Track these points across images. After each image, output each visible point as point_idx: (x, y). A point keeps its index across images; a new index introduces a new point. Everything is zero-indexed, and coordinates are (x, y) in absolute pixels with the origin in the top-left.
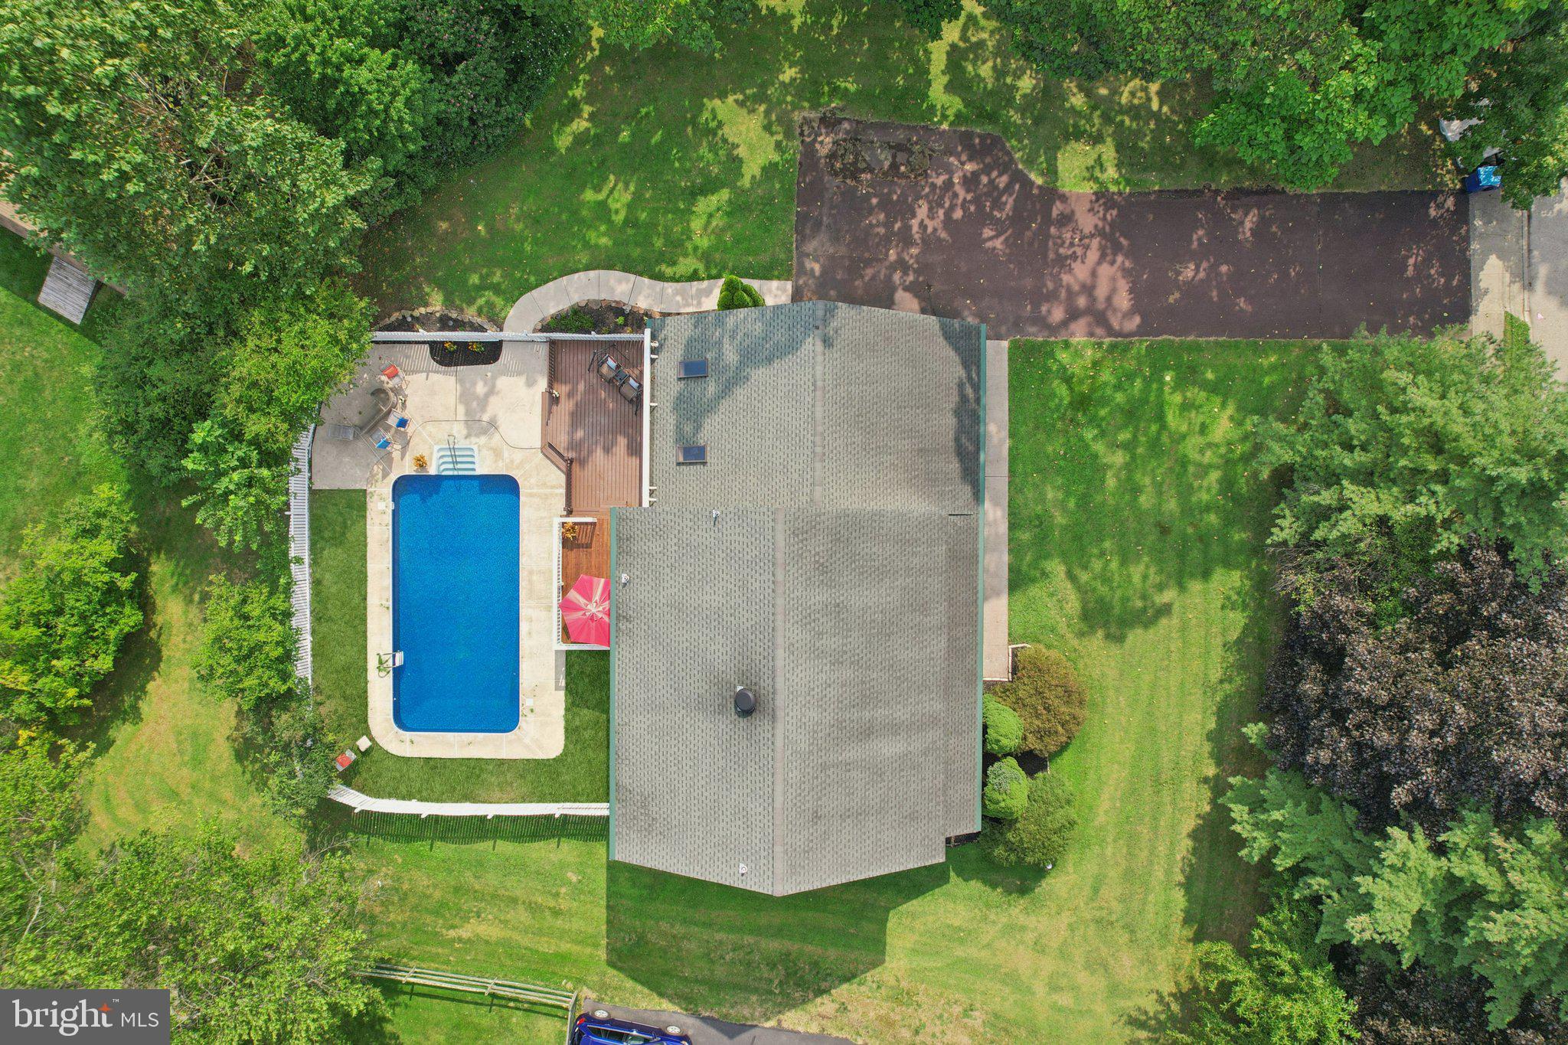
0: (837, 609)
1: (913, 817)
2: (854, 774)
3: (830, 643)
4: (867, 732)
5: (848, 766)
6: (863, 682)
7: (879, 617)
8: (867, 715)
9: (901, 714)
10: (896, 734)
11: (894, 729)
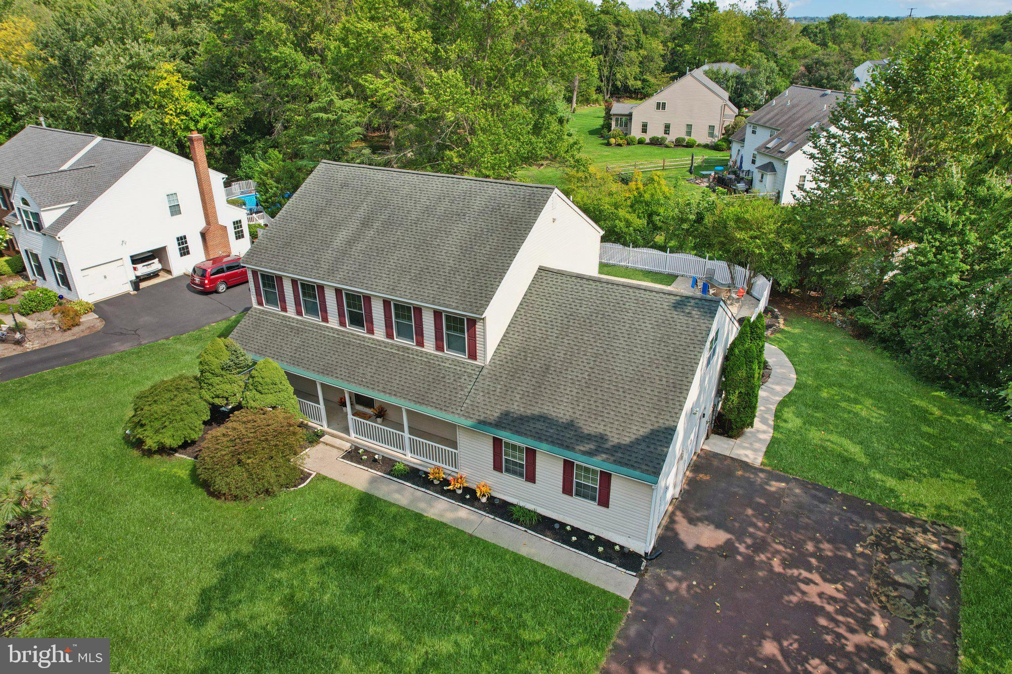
10: (348, 242)
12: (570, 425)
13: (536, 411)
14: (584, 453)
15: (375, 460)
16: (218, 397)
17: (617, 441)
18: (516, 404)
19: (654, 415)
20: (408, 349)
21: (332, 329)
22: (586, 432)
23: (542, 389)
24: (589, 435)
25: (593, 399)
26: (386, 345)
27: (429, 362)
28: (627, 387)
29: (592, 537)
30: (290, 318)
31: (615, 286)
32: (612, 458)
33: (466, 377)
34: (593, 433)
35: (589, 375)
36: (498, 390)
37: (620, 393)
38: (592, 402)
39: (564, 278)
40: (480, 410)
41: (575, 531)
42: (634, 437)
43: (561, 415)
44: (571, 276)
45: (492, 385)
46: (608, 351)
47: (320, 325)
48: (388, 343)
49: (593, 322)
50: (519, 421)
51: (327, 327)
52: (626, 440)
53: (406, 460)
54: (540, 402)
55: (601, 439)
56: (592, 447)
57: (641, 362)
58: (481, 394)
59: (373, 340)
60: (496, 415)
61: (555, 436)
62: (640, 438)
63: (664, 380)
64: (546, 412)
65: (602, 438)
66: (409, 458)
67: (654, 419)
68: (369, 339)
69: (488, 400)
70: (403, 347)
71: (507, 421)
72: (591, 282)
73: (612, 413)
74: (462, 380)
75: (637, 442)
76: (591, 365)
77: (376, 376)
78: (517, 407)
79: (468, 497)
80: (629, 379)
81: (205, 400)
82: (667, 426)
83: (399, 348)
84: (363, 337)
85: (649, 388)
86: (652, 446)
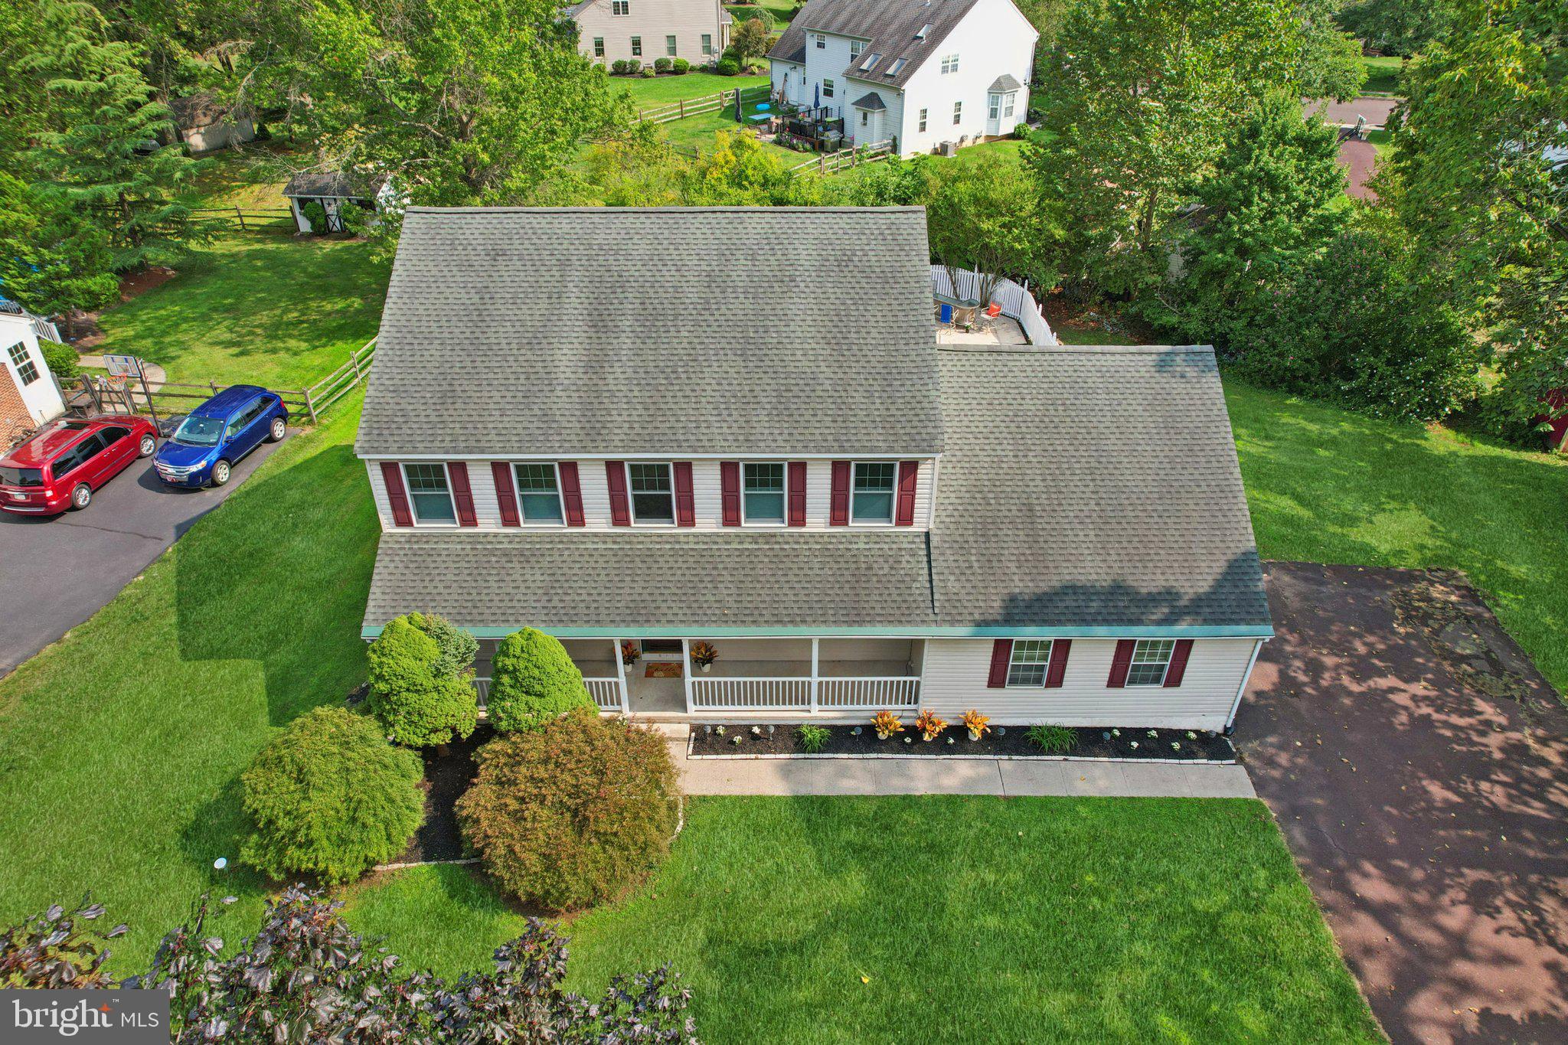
0: (787, 281)
1: (448, 397)
2: (543, 304)
3: (739, 271)
4: (600, 322)
5: (557, 296)
6: (676, 316)
7: (772, 338)
8: (626, 323)
9: (617, 376)
10: (589, 367)
11: (595, 364)
12: (1118, 589)
13: (1055, 582)
14: (1159, 623)
15: (755, 737)
16: (435, 731)
17: (1191, 591)
18: (1016, 578)
19: (1217, 539)
20: (774, 535)
21: (596, 535)
22: (1144, 591)
23: (1042, 545)
24: (1149, 594)
25: (1124, 539)
26: (727, 539)
27: (826, 549)
28: (1160, 508)
29: (1154, 733)
30: (486, 535)
31: (1056, 356)
32: (1200, 618)
33: (907, 558)
34: (1154, 590)
35: (1098, 504)
36: (976, 565)
37: (1157, 519)
38: (1125, 544)
39: (970, 356)
40: (966, 604)
41: (1128, 733)
42: (1210, 578)
43: (1095, 577)
44: (981, 352)
45: (961, 558)
46: (1103, 460)
47: (564, 535)
48: (728, 535)
49: (1056, 420)
50: (1037, 604)
51: (584, 535)
52: (1204, 586)
53: (812, 718)
54: (1051, 565)
55: (1169, 595)
56: (1166, 610)
57: (1157, 465)
58: (952, 578)
59: (695, 535)
60: (996, 604)
61: (1104, 611)
62: (1219, 577)
63: (1203, 484)
64: (1068, 577)
65: (1169, 593)
66: (817, 714)
67: (1221, 545)
68: (687, 535)
69: (968, 585)
70: (762, 535)
71: (1018, 611)
72: (1016, 357)
73: (1162, 552)
74: (904, 564)
75: (1219, 584)
76: (1091, 488)
77: (744, 598)
78: (1022, 585)
79: (951, 741)
80: (1156, 496)
81: (410, 747)
82: (1243, 550)
83: (755, 538)
84: (671, 535)
85: (1190, 502)
86: (1240, 584)
